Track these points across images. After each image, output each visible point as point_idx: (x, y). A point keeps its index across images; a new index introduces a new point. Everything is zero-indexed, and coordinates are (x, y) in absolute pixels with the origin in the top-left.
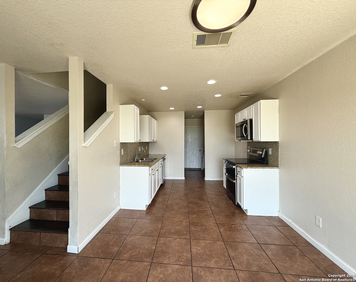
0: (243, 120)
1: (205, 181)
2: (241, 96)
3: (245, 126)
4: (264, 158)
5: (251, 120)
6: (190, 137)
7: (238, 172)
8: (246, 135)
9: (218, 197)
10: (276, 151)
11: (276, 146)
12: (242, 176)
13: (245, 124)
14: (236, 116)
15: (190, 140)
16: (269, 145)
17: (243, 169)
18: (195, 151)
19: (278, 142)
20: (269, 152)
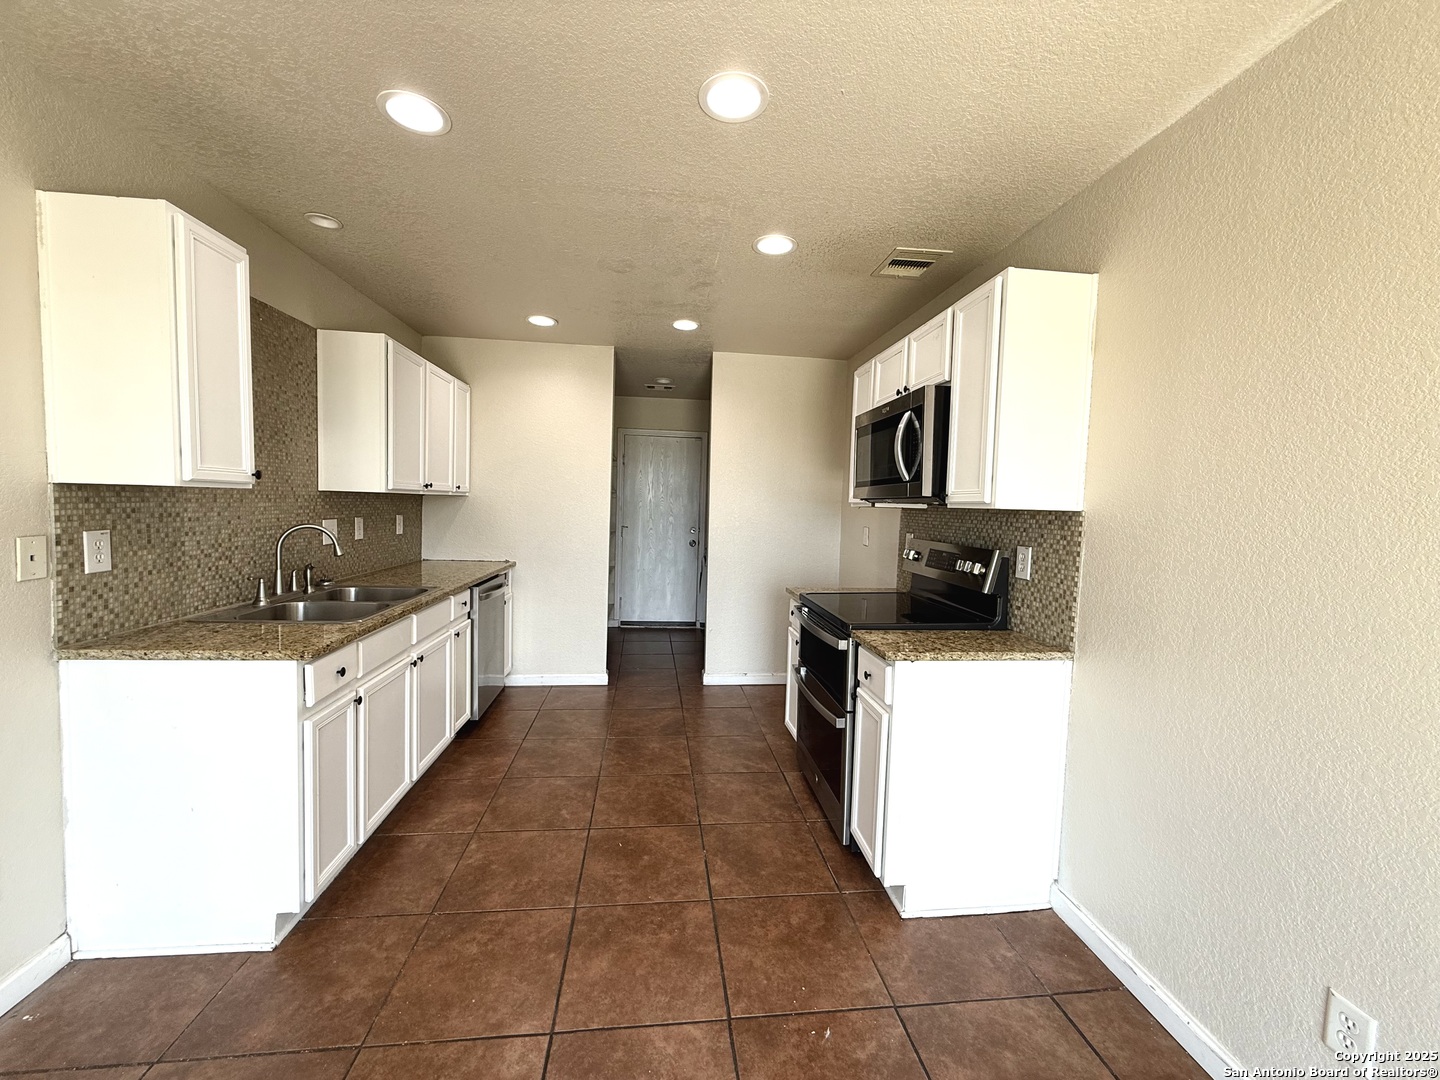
0: (898, 392)
1: (705, 691)
2: (895, 263)
3: (910, 423)
4: (992, 598)
5: (944, 392)
6: (650, 479)
7: (861, 677)
8: (909, 473)
9: (757, 793)
10: (1062, 562)
11: (1064, 538)
12: (888, 701)
13: (907, 415)
14: (857, 380)
15: (650, 496)
16: (1017, 529)
17: (893, 666)
18: (670, 547)
19: (1078, 514)
20: (1019, 566)
